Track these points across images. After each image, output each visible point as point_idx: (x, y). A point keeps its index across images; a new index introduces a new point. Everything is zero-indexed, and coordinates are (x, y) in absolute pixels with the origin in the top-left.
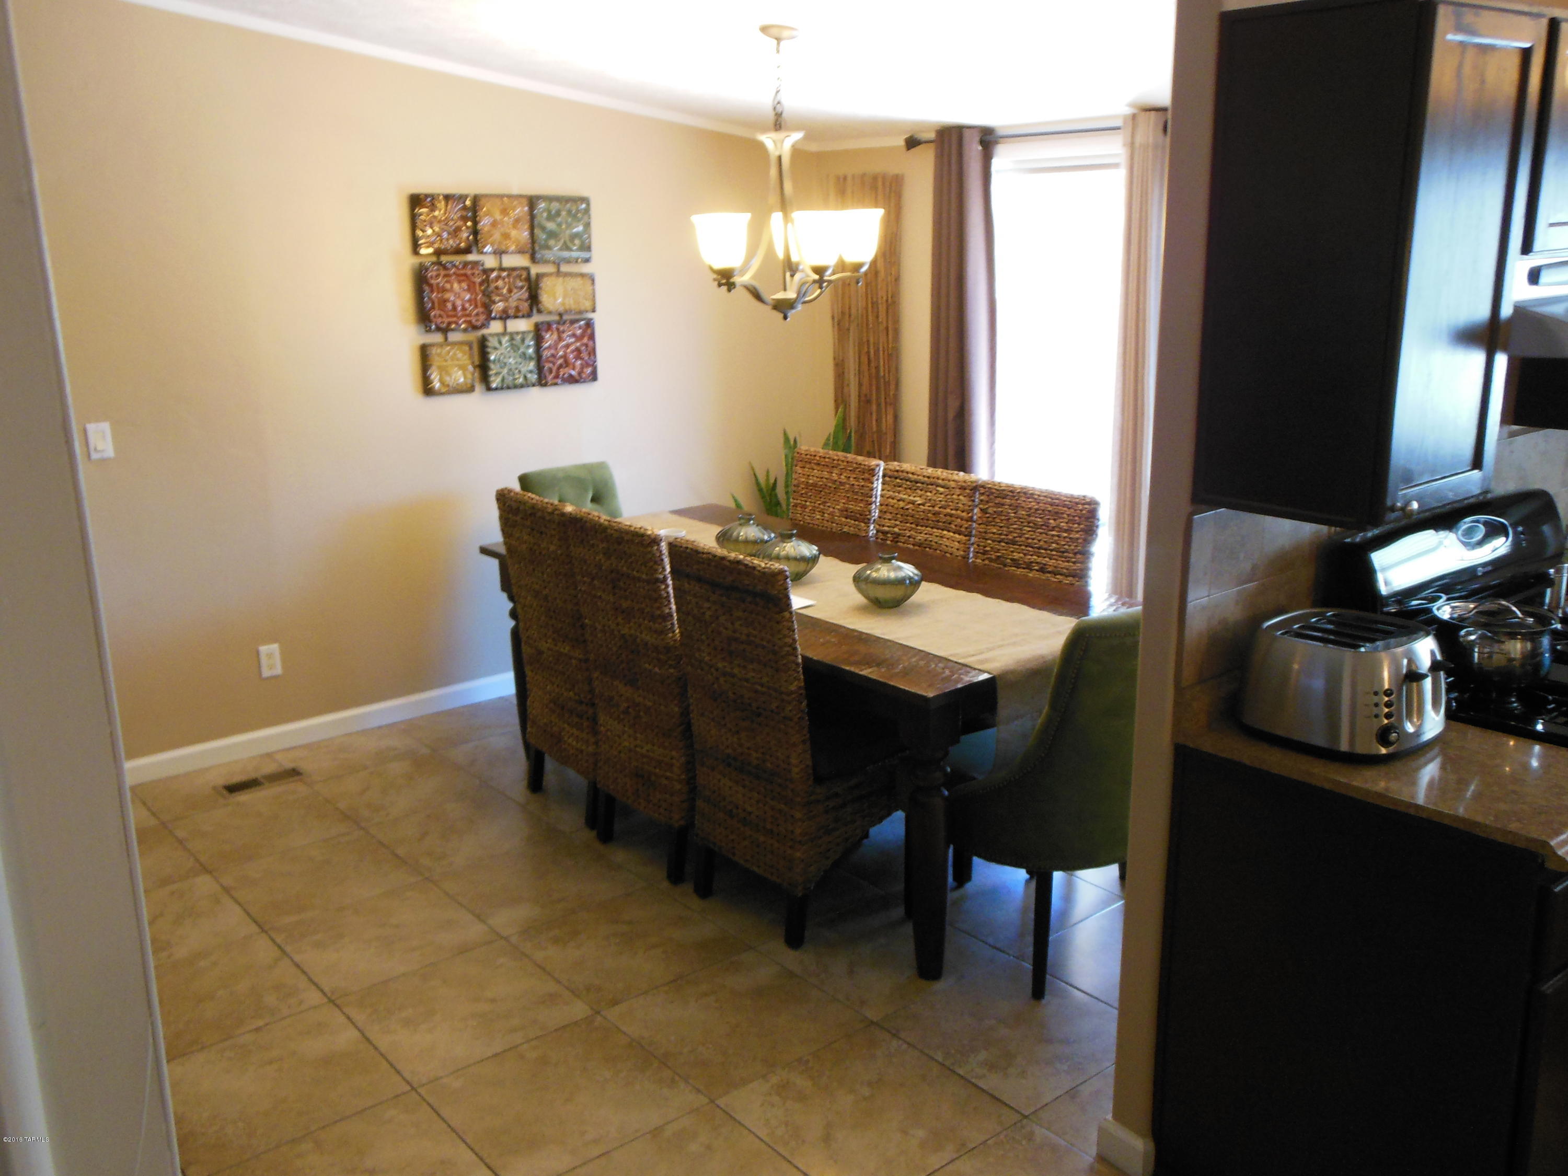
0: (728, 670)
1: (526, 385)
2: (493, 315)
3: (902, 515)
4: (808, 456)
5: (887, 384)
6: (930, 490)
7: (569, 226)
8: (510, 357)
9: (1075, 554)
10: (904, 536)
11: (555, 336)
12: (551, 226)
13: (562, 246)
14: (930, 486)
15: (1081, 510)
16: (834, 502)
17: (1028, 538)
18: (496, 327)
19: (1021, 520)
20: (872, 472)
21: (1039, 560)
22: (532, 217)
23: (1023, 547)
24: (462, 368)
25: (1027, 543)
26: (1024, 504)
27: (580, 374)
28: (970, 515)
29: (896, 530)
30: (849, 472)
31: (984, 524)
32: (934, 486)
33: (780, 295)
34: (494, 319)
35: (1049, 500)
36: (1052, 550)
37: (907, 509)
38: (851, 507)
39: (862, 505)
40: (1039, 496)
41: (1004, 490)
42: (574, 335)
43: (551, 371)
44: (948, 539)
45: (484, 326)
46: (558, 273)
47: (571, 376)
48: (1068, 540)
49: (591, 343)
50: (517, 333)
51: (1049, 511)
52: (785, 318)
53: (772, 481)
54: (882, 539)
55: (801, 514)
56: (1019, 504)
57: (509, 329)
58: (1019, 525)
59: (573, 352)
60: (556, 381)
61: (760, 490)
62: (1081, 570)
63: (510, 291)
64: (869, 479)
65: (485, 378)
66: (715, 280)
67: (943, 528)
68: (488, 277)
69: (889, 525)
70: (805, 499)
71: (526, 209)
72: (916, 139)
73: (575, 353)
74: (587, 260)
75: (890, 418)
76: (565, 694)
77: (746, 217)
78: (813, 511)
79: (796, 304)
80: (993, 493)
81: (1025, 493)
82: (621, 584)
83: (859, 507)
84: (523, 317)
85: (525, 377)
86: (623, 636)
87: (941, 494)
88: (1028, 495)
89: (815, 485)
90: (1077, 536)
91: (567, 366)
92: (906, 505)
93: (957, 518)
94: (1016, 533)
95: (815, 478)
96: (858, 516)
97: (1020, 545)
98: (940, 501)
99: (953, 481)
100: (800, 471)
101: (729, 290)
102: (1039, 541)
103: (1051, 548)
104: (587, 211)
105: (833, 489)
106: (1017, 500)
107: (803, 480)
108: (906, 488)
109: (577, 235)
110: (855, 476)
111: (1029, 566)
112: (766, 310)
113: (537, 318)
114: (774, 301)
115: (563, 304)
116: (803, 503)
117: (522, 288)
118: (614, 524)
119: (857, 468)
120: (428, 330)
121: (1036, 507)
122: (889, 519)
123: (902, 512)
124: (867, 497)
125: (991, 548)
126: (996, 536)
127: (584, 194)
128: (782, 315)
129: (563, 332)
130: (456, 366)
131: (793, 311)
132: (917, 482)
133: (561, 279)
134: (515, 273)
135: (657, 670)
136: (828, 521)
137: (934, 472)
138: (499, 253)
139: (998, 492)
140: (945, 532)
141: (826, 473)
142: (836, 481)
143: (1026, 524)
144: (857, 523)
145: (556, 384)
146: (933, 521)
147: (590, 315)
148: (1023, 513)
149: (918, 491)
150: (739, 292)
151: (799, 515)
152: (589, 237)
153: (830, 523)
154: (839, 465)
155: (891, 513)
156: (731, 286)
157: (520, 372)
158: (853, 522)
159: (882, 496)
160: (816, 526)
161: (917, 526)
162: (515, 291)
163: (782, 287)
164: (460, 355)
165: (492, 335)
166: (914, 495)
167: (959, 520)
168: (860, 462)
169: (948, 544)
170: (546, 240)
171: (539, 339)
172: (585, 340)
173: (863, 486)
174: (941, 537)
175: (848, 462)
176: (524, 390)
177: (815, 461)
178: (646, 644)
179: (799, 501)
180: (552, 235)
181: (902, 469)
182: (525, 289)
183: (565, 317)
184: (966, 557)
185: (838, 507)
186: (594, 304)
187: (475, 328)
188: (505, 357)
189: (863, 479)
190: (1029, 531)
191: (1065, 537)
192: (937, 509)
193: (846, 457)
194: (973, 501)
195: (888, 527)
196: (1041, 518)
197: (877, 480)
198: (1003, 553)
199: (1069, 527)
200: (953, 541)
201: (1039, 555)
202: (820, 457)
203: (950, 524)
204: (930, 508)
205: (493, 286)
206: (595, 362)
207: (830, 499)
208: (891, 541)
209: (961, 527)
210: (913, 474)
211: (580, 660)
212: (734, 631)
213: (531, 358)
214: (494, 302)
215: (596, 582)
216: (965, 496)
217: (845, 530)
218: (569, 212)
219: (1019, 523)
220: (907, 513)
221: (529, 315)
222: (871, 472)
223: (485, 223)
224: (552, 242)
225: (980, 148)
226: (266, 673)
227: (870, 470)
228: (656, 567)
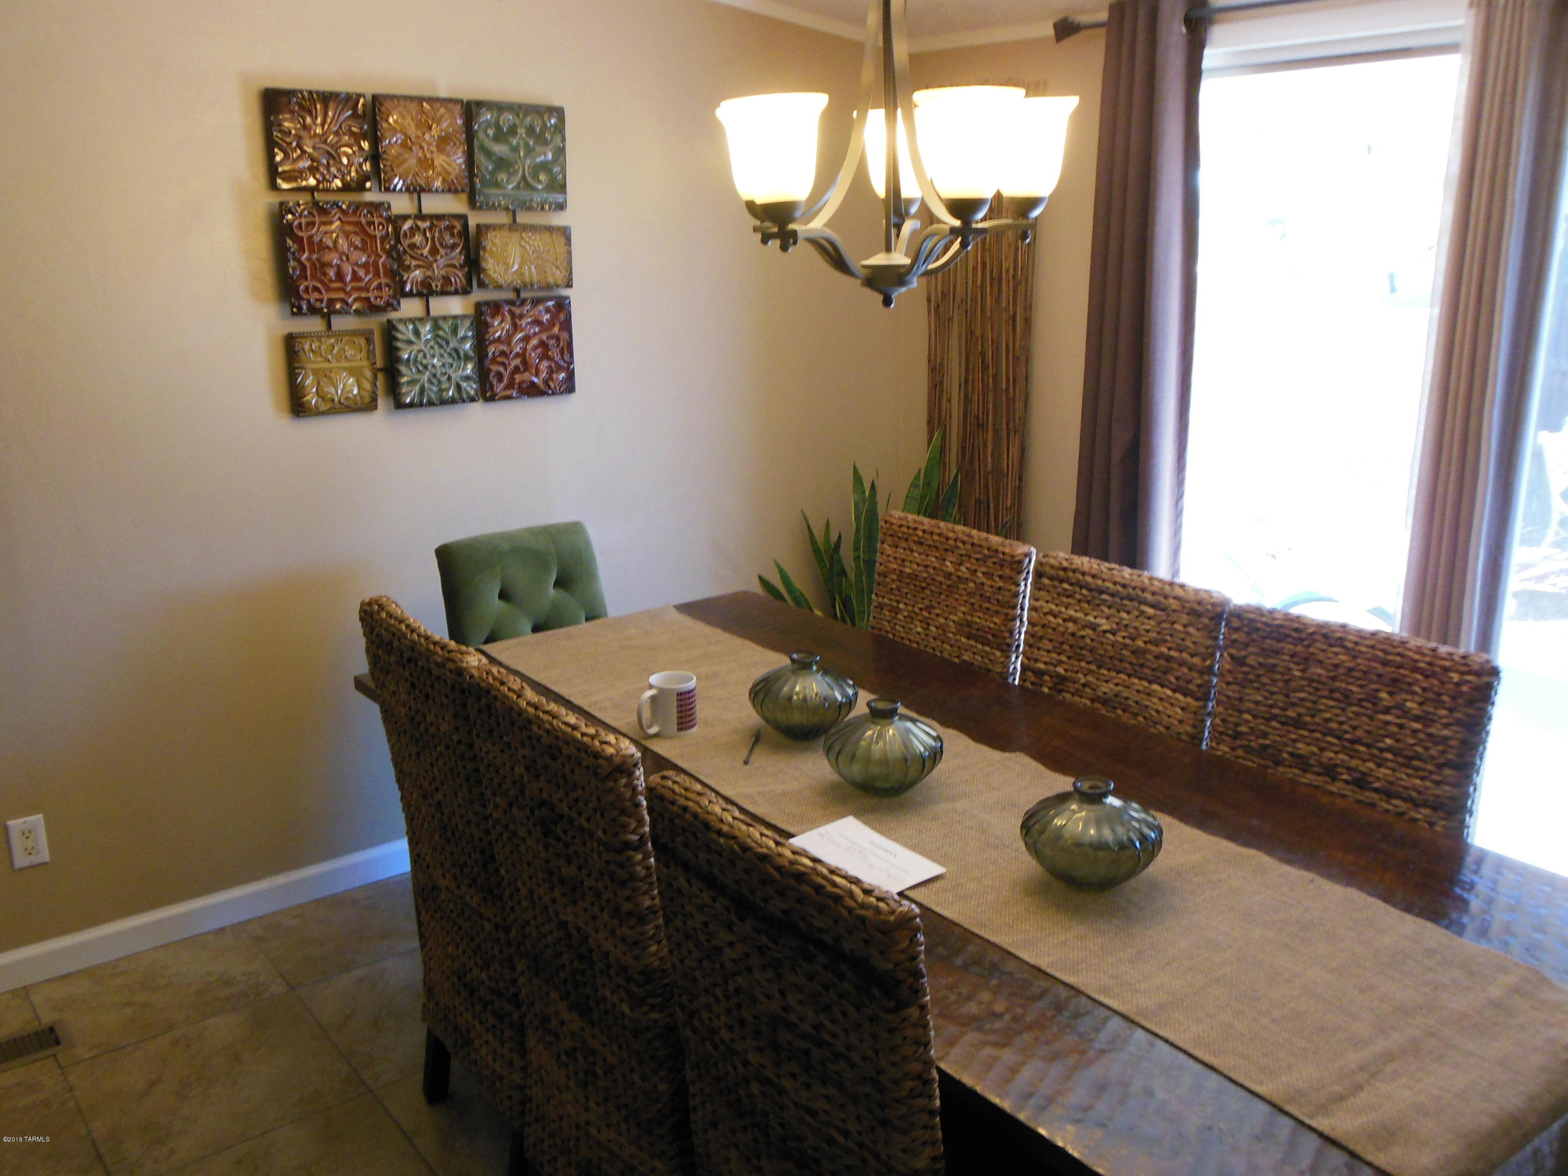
0: (770, 1073)
1: (461, 399)
2: (408, 288)
3: (1071, 646)
4: (905, 530)
5: (1011, 401)
6: (1127, 609)
7: (529, 151)
8: (433, 356)
9: (1440, 767)
10: (1075, 683)
11: (507, 326)
12: (500, 149)
13: (519, 184)
14: (1126, 602)
15: (1458, 684)
16: (949, 609)
17: (1327, 720)
18: (410, 308)
19: (1314, 685)
20: (1017, 565)
21: (1354, 763)
22: (470, 136)
23: (1318, 735)
24: (355, 372)
25: (1328, 728)
26: (1321, 656)
27: (546, 382)
28: (1208, 663)
29: (1060, 670)
30: (974, 561)
31: (1238, 684)
32: (1136, 604)
33: (879, 259)
34: (410, 295)
35: (1380, 654)
36: (1382, 750)
37: (1083, 637)
38: (978, 620)
39: (997, 621)
40: (1356, 643)
41: (1281, 626)
42: (537, 322)
43: (500, 377)
44: (1161, 699)
45: (392, 306)
46: (514, 226)
47: (533, 383)
48: (1422, 736)
49: (565, 335)
50: (445, 318)
51: (1380, 676)
52: (887, 302)
53: (834, 538)
54: (1032, 683)
55: (889, 622)
56: (1313, 654)
57: (433, 313)
58: (1310, 694)
59: (535, 348)
60: (508, 393)
61: (816, 550)
62: (1452, 798)
63: (434, 251)
64: (1011, 578)
65: (393, 390)
66: (755, 229)
67: (1151, 678)
68: (397, 229)
69: (1048, 660)
70: (898, 598)
71: (459, 122)
72: (1072, 23)
73: (539, 350)
74: (561, 207)
75: (1014, 452)
76: (476, 971)
77: (819, 101)
78: (911, 618)
79: (909, 277)
80: (1258, 630)
81: (1325, 636)
82: (559, 831)
83: (992, 622)
84: (456, 293)
85: (458, 387)
86: (564, 925)
87: (1149, 618)
88: (1333, 641)
89: (914, 577)
90: (1446, 732)
91: (526, 370)
92: (1079, 630)
93: (1181, 665)
94: (1304, 707)
95: (915, 567)
96: (990, 637)
97: (1311, 731)
98: (1147, 631)
99: (1175, 598)
100: (889, 551)
101: (784, 248)
102: (1355, 728)
103: (1381, 745)
104: (560, 128)
105: (944, 587)
106: (1308, 647)
107: (895, 566)
108: (1079, 601)
109: (545, 167)
110: (984, 569)
111: (1330, 771)
112: (854, 285)
113: (478, 295)
114: (870, 271)
115: (519, 273)
116: (895, 604)
117: (454, 246)
118: (546, 717)
119: (991, 557)
120: (297, 312)
121: (1351, 665)
122: (1048, 652)
123: (1071, 641)
124: (1009, 608)
125: (1251, 728)
126: (1263, 709)
127: (556, 102)
128: (881, 298)
129: (521, 317)
130: (345, 369)
131: (903, 290)
132: (1101, 592)
133: (515, 236)
134: (444, 224)
135: (625, 1008)
136: (935, 639)
137: (1135, 577)
138: (416, 190)
139: (1269, 629)
140: (1155, 687)
141: (933, 559)
142: (950, 574)
143: (1325, 693)
144: (987, 648)
145: (509, 398)
146: (1131, 663)
147: (565, 292)
148: (1319, 671)
149: (1103, 608)
150: (801, 250)
151: (886, 623)
152: (564, 169)
153: (939, 643)
154: (957, 547)
155: (1051, 640)
156: (787, 239)
157: (449, 379)
158: (980, 646)
159: (1032, 608)
160: (915, 645)
161: (1099, 667)
162: (442, 251)
163: (883, 245)
164: (349, 352)
165: (404, 321)
166: (1095, 613)
167: (1185, 670)
168: (995, 547)
169: (1161, 708)
170: (492, 173)
171: (480, 326)
172: (556, 330)
173: (1000, 588)
174: (1149, 694)
175: (973, 544)
176: (460, 406)
177: (916, 539)
178: (606, 955)
179: (886, 601)
180: (502, 164)
181: (1074, 566)
182: (459, 249)
183: (523, 295)
184: (1196, 738)
185: (955, 618)
186: (571, 273)
187: (374, 309)
188: (425, 357)
189: (1001, 577)
190: (1332, 707)
191: (1415, 731)
192: (1140, 643)
193: (969, 536)
194: (1216, 639)
195: (1046, 663)
196: (1361, 686)
197: (1026, 579)
198: (1275, 741)
199: (1424, 711)
200: (1172, 704)
201: (1355, 754)
202: (924, 531)
203: (1165, 673)
204: (1128, 641)
205: (406, 242)
206: (572, 363)
207: (939, 603)
208: (1050, 689)
209: (1189, 682)
210: (1094, 576)
211: (497, 927)
212: (786, 1009)
213: (467, 358)
214: (408, 269)
215: (515, 810)
216: (1198, 630)
217: (965, 658)
218: (530, 130)
219: (1311, 690)
220: (1082, 644)
221: (465, 291)
222: (1015, 566)
223: (391, 143)
224: (502, 176)
225: (1184, 30)
226: (21, 861)
227: (1012, 563)
228: (624, 819)
